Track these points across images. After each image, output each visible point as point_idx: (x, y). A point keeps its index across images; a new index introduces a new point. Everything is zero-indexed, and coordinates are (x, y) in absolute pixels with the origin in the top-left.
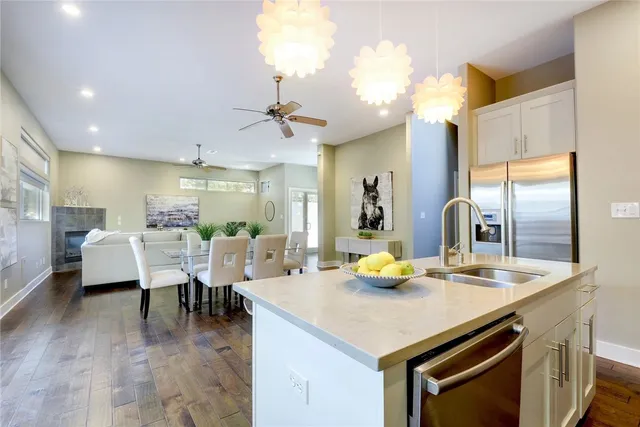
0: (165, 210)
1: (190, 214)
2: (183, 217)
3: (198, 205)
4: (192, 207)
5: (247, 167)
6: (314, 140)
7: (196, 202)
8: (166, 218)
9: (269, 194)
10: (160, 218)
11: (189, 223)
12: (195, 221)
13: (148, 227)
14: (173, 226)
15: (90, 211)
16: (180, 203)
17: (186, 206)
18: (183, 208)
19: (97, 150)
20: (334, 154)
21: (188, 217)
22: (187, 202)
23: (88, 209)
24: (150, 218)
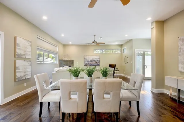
0: (89, 60)
1: (97, 61)
2: (95, 62)
3: (99, 58)
4: (97, 59)
5: (117, 43)
6: (149, 19)
7: (99, 57)
8: (90, 62)
9: (126, 53)
10: (88, 63)
11: (96, 64)
12: (98, 64)
13: (85, 65)
14: (92, 65)
15: (70, 61)
16: (94, 58)
17: (95, 59)
18: (95, 60)
19: (70, 43)
20: (163, 25)
21: (97, 63)
22: (96, 58)
23: (69, 60)
24: (85, 63)
